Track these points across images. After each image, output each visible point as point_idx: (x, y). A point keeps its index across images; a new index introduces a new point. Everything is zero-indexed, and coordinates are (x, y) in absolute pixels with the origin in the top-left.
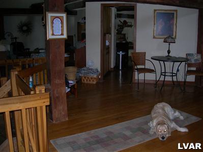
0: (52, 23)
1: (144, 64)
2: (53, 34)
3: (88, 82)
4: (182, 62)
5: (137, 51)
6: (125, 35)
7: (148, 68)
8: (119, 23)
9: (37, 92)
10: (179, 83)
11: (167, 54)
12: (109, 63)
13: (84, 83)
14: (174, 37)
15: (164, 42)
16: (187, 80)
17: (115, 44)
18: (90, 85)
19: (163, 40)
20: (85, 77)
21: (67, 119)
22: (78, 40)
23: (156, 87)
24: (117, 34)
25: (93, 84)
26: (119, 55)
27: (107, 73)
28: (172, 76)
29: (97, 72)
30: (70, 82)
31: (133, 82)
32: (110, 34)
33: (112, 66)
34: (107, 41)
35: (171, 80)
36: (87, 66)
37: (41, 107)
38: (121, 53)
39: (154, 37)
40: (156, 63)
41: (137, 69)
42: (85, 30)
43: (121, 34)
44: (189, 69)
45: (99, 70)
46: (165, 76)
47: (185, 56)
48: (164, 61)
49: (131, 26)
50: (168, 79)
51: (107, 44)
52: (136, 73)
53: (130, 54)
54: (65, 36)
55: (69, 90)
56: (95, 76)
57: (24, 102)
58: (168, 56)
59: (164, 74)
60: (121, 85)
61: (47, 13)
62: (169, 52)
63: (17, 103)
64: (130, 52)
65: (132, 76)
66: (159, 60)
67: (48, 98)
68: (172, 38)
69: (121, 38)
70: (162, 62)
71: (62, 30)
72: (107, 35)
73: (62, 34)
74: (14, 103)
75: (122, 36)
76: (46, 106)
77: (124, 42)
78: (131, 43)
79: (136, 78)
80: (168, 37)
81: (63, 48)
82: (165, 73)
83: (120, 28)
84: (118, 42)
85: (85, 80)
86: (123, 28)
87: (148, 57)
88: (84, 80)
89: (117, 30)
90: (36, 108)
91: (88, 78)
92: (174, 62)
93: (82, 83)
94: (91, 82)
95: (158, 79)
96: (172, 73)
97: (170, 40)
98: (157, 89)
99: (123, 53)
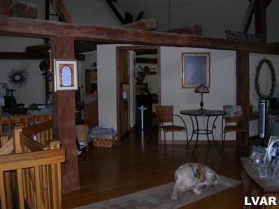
0: (61, 72)
1: (171, 120)
2: (61, 86)
3: (102, 145)
4: (218, 116)
5: (162, 105)
6: (146, 84)
7: (177, 125)
8: (140, 70)
9: (52, 148)
10: (216, 142)
11: (200, 108)
12: (127, 121)
13: (97, 148)
14: (207, 85)
15: (196, 92)
16: (226, 139)
17: (135, 96)
18: (104, 148)
19: (194, 90)
20: (98, 140)
21: (79, 188)
22: (87, 93)
23: (187, 149)
24: (137, 83)
25: (108, 148)
26: (140, 110)
27: (125, 134)
28: (207, 134)
29: (114, 132)
30: (81, 143)
31: (159, 143)
32: (128, 84)
33: (132, 125)
34: (124, 93)
35: (206, 139)
36: (100, 125)
37: (56, 165)
38: (142, 108)
39: (183, 87)
40: (187, 118)
41: (163, 127)
42: (97, 79)
43: (142, 84)
44: (228, 124)
45: (116, 130)
46: (198, 134)
47: (222, 109)
48: (196, 116)
49: (154, 73)
50: (203, 138)
51: (125, 96)
52: (162, 132)
53: (154, 110)
54: (75, 88)
55: (80, 152)
56: (111, 138)
57: (37, 159)
58: (201, 109)
59: (196, 132)
60: (143, 148)
61: (54, 60)
62: (202, 104)
63: (30, 159)
64: (154, 106)
65: (157, 136)
66: (190, 115)
67: (63, 154)
68: (205, 87)
69: (141, 89)
70: (193, 117)
71: (72, 80)
72: (124, 85)
73: (72, 85)
74: (27, 160)
75: (143, 86)
76: (61, 163)
77: (146, 94)
78: (156, 95)
79: (163, 138)
80: (200, 87)
81: (73, 101)
82: (198, 130)
83: (141, 76)
84: (138, 94)
85: (98, 143)
86: (144, 76)
87: (176, 111)
88: (96, 143)
89: (137, 79)
90: (50, 165)
91: (102, 140)
92: (209, 116)
93: (93, 147)
94: (106, 145)
95: (189, 139)
96: (207, 130)
97: (202, 90)
98: (189, 151)
99: (146, 109)
